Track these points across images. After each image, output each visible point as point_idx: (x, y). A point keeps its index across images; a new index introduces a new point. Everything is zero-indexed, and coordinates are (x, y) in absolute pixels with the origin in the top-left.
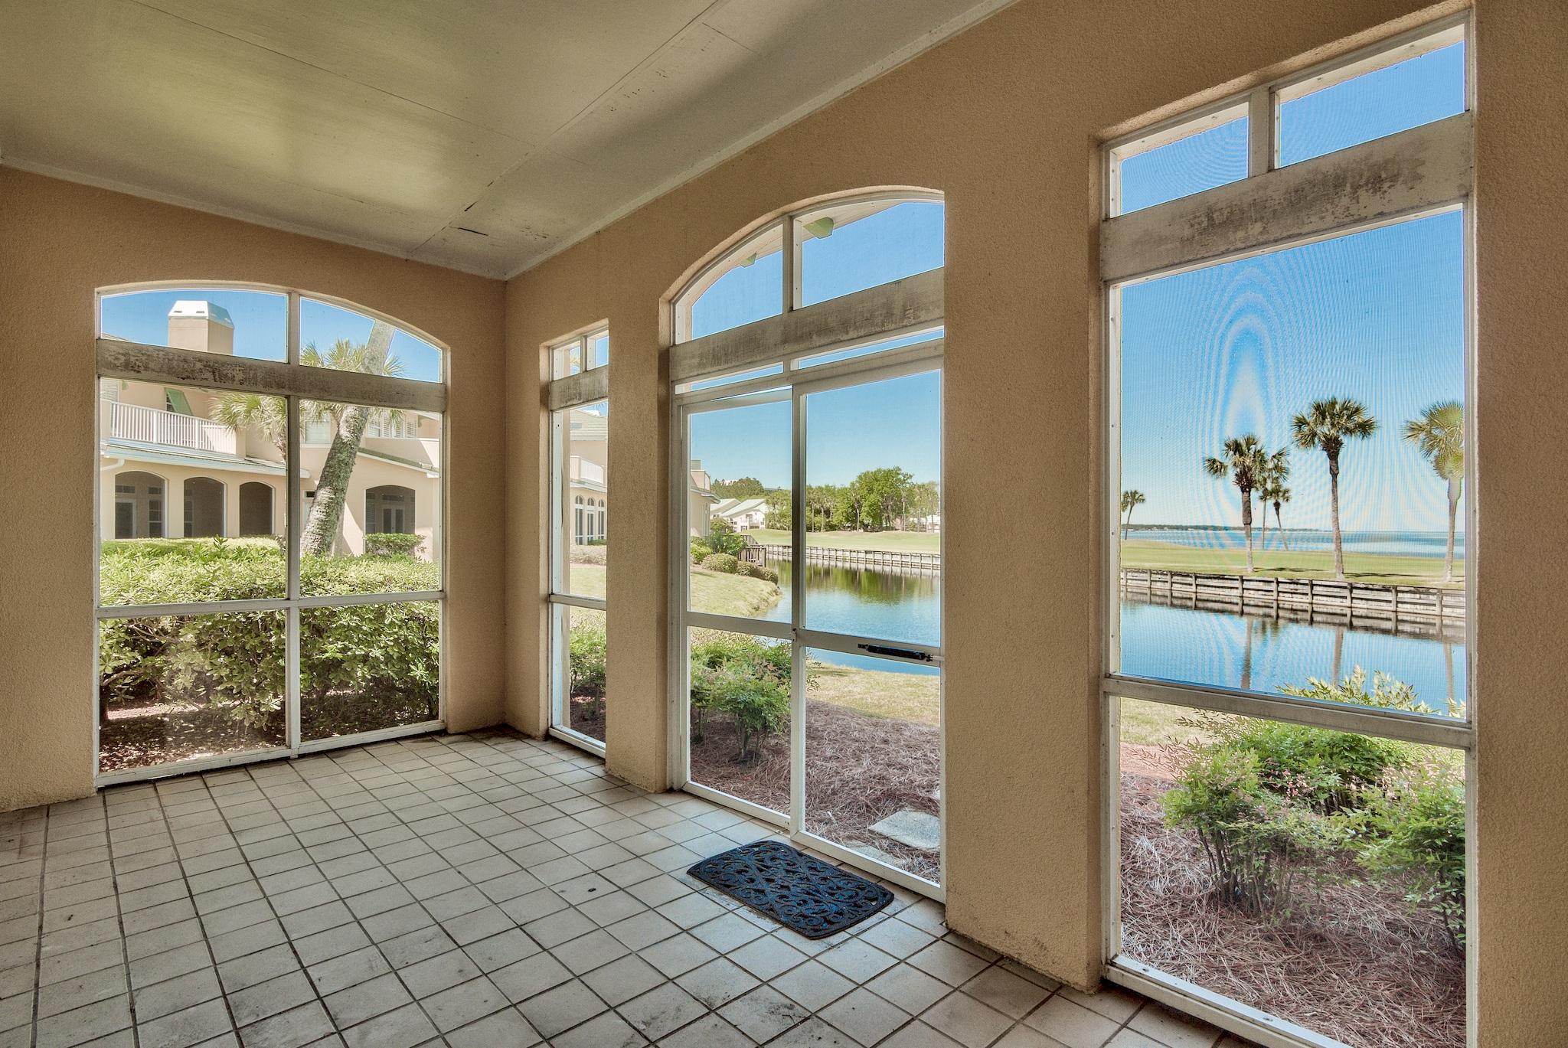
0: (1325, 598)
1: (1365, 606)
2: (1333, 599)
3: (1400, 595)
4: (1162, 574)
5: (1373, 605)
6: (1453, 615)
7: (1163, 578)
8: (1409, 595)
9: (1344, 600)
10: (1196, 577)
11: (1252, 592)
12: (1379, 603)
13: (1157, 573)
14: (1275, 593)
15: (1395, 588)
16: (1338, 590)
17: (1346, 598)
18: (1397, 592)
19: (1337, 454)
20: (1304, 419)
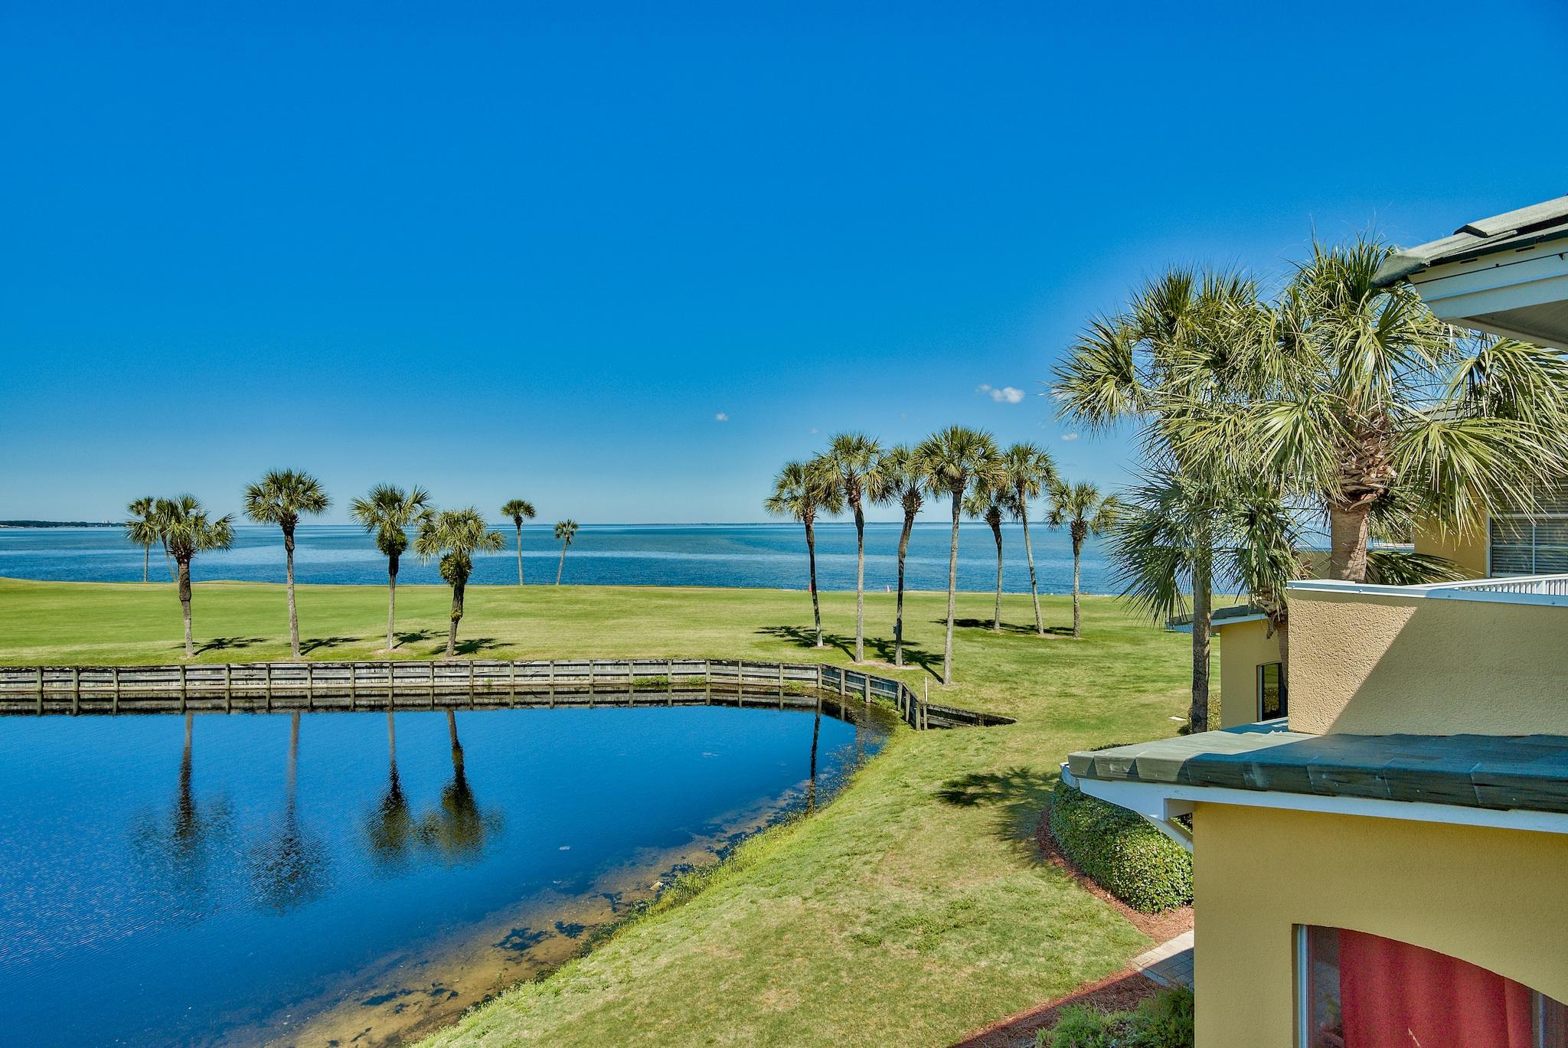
0: (284, 682)
1: (325, 685)
2: (293, 682)
3: (357, 671)
4: (62, 671)
5: (333, 684)
6: (403, 685)
7: (63, 676)
8: (365, 671)
9: (304, 682)
10: (118, 672)
11: (197, 683)
12: (338, 681)
13: (54, 671)
14: (227, 682)
15: (353, 665)
16: (297, 672)
17: (306, 679)
18: (355, 668)
19: (293, 528)
20: (260, 491)
